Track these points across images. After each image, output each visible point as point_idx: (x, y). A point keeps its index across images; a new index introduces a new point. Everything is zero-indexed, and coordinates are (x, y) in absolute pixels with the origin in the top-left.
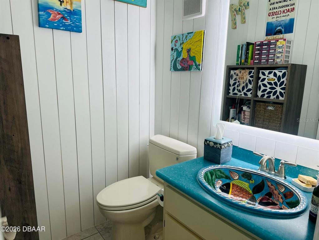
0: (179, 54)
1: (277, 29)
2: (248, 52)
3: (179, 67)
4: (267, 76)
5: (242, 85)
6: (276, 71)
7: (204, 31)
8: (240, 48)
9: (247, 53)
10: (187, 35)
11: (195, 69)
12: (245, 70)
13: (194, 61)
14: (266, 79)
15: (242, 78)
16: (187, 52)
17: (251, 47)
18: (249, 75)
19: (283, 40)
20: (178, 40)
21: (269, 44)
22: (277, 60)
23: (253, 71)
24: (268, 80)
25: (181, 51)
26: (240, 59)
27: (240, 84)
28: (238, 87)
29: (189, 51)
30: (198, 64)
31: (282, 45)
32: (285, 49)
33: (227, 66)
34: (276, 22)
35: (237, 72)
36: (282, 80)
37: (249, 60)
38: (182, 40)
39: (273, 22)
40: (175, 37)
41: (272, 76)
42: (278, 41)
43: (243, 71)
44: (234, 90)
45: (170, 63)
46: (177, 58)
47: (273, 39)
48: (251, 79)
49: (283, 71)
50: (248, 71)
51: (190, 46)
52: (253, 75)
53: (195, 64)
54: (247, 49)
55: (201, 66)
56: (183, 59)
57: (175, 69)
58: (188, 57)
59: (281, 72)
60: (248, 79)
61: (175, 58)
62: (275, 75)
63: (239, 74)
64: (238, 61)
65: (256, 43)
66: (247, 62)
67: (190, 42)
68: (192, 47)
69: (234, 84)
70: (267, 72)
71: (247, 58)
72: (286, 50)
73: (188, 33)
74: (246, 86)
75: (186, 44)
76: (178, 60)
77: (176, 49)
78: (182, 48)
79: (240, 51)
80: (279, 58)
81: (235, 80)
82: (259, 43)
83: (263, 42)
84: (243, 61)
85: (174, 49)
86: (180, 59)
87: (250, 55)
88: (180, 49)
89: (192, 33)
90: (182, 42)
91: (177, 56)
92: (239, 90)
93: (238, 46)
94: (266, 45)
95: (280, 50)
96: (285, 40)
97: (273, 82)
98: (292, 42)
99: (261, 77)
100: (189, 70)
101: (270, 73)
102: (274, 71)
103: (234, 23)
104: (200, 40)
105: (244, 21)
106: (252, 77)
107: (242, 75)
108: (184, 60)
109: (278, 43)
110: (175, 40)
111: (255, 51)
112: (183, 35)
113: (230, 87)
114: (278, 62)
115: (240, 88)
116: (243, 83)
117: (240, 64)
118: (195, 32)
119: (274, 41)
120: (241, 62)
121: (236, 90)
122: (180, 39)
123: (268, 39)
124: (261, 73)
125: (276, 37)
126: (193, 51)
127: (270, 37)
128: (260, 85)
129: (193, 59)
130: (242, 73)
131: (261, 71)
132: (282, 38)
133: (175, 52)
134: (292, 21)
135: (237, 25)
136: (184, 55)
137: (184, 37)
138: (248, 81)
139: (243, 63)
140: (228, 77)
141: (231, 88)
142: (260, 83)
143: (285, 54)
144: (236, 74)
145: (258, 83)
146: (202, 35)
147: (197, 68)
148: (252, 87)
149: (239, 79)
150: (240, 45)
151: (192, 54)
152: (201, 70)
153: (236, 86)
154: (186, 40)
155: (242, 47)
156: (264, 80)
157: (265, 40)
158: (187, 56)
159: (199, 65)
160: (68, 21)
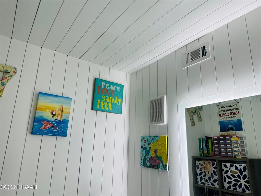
0: (148, 152)
1: (229, 127)
2: (208, 144)
3: (148, 164)
4: (230, 169)
5: (208, 175)
6: (237, 165)
7: (167, 136)
8: (200, 141)
9: (207, 146)
10: (153, 137)
11: (163, 168)
12: (208, 161)
13: (161, 161)
14: (229, 171)
15: (207, 169)
16: (155, 152)
17: (210, 140)
18: (212, 166)
19: (236, 137)
20: (146, 140)
21: (225, 139)
22: (235, 154)
23: (216, 162)
24: (231, 172)
25: (150, 150)
26: (202, 150)
27: (206, 174)
28: (204, 176)
29: (156, 151)
30: (164, 164)
31: (236, 141)
32: (239, 145)
33: (192, 156)
34: (227, 121)
35: (201, 162)
36: (244, 174)
37: (211, 152)
38: (149, 141)
39: (224, 121)
40: (144, 138)
41: (233, 169)
42: (232, 137)
43: (206, 162)
44: (201, 179)
45: (140, 159)
46: (146, 156)
47: (228, 135)
48: (215, 170)
49: (243, 165)
50: (211, 163)
51: (156, 147)
52: (216, 166)
53: (162, 164)
54: (207, 142)
55: (167, 166)
56: (151, 157)
57: (145, 165)
58: (156, 156)
59: (242, 166)
60: (213, 170)
61: (144, 155)
62: (236, 168)
63: (203, 164)
64: (201, 152)
65: (213, 137)
66: (209, 153)
67: (156, 144)
68: (159, 149)
69: (201, 174)
70: (228, 165)
71: (208, 150)
72: (241, 150)
73: (154, 136)
74: (212, 177)
75: (153, 145)
76: (147, 158)
77: (145, 147)
78: (150, 148)
79: (201, 144)
80: (236, 151)
81: (201, 169)
82: (216, 138)
83: (219, 137)
84: (205, 152)
85: (143, 147)
86: (149, 157)
87: (210, 147)
88: (148, 149)
89: (157, 136)
90: (149, 143)
91: (146, 154)
92: (206, 179)
93: (199, 139)
94: (222, 139)
95: (236, 145)
96: (237, 137)
97: (236, 175)
98: (244, 138)
99: (224, 169)
100: (157, 169)
101: (231, 166)
102: (235, 164)
103: (192, 122)
104: (165, 143)
105: (200, 119)
106: (215, 168)
107: (207, 166)
108: (152, 159)
109: (232, 139)
110: (144, 139)
111: (214, 144)
112: (150, 137)
113: (197, 176)
114: (236, 155)
115: (207, 178)
116: (209, 174)
117: (204, 156)
118: (160, 136)
119: (229, 137)
120: (203, 153)
121: (203, 179)
122: (148, 140)
123: (223, 134)
124: (223, 165)
125: (229, 134)
126: (159, 151)
127: (224, 133)
128: (224, 176)
129: (160, 159)
130: (206, 164)
131: (223, 163)
132: (234, 134)
133: (144, 150)
134: (239, 121)
135: (195, 122)
136: (152, 154)
137: (151, 139)
138: (212, 172)
139: (205, 154)
140: (194, 166)
141: (199, 177)
142: (224, 175)
143: (241, 149)
144: (201, 165)
145: (222, 175)
146: (166, 139)
147: (164, 167)
148: (217, 178)
149: (204, 169)
150: (200, 139)
151: (159, 155)
152: (168, 170)
153: (202, 175)
154: (153, 141)
155: (202, 140)
156: (227, 172)
157: (221, 136)
158: (154, 155)
159: (166, 165)
160: (56, 128)
